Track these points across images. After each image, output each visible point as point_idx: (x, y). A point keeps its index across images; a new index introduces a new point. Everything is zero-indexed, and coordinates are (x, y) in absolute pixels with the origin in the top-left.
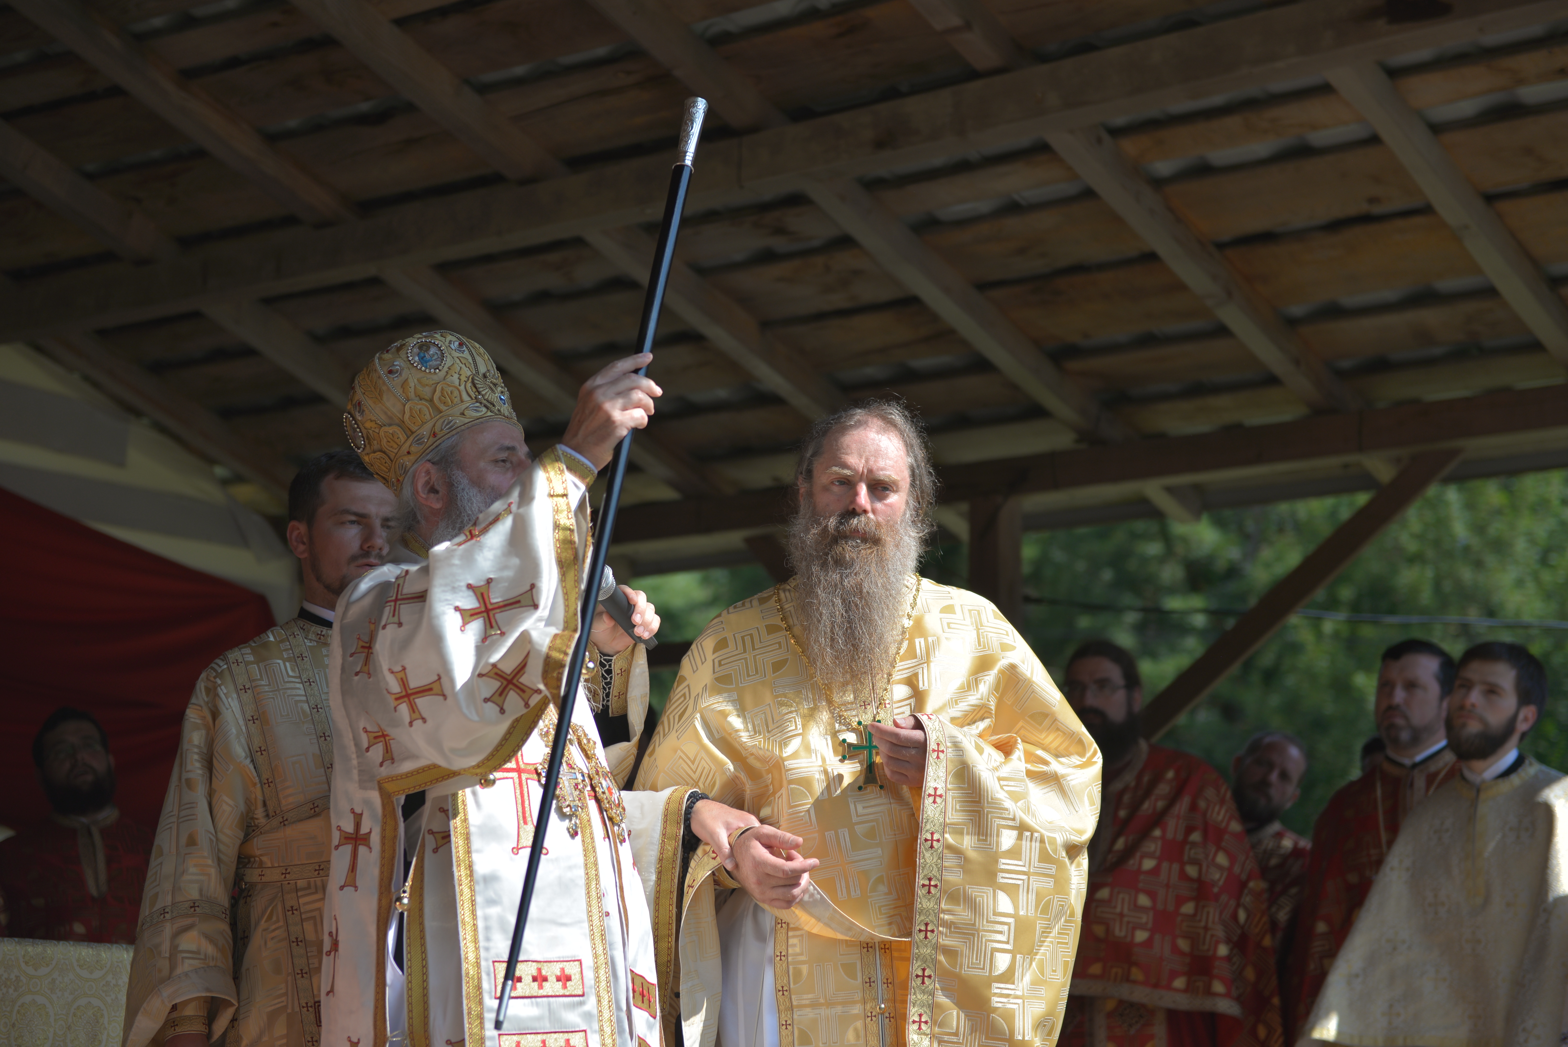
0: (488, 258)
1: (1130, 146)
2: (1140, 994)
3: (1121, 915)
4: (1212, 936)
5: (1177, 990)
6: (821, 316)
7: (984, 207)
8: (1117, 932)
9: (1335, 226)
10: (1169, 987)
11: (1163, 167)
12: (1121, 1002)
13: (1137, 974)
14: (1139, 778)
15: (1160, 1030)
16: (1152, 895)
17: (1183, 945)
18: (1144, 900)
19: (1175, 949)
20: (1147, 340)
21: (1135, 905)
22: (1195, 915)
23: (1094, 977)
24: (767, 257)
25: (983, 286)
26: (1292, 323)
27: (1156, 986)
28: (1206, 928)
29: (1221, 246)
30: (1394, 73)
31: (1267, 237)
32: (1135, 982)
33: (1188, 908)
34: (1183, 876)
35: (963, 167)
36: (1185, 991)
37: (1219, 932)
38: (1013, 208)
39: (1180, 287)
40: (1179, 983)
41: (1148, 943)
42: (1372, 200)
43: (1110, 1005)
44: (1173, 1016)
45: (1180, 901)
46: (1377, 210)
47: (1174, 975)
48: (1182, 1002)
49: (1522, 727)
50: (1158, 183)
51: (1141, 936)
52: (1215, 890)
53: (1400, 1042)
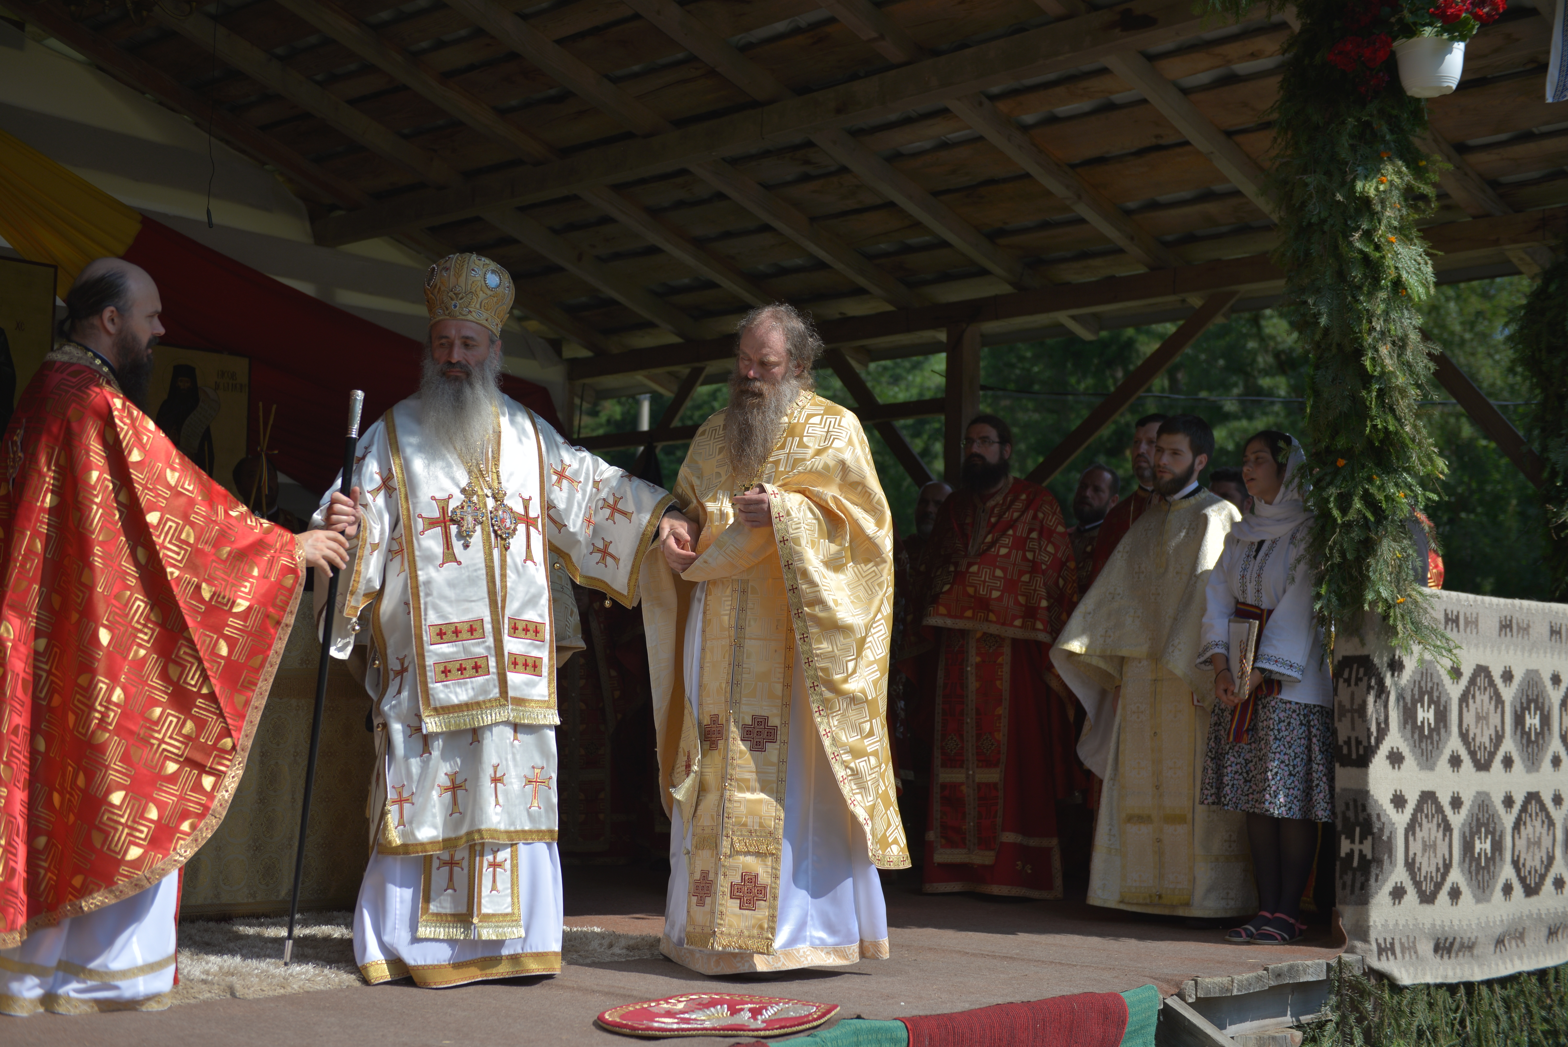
0: (643, 181)
1: (1003, 106)
2: (994, 629)
3: (985, 581)
4: (1039, 595)
5: (1016, 627)
7: (927, 145)
8: (981, 592)
9: (1140, 153)
10: (1011, 625)
11: (1029, 118)
12: (985, 634)
13: (992, 617)
14: (1005, 499)
15: (1007, 650)
16: (1004, 570)
17: (1021, 599)
18: (999, 573)
19: (1017, 602)
20: (1044, 225)
21: (994, 576)
22: (1029, 582)
23: (968, 618)
25: (935, 194)
26: (1128, 213)
27: (1004, 624)
29: (1073, 166)
30: (1151, 58)
31: (1101, 160)
32: (991, 621)
33: (1026, 578)
34: (1025, 558)
35: (907, 121)
36: (1021, 627)
37: (1042, 592)
38: (944, 145)
39: (1049, 193)
40: (1018, 622)
41: (1000, 599)
42: (1157, 137)
43: (979, 635)
44: (1015, 642)
45: (1021, 573)
46: (1163, 142)
47: (1015, 617)
48: (1020, 634)
49: (1198, 468)
50: (1025, 128)
51: (996, 594)
52: (1044, 567)
53: (1108, 653)
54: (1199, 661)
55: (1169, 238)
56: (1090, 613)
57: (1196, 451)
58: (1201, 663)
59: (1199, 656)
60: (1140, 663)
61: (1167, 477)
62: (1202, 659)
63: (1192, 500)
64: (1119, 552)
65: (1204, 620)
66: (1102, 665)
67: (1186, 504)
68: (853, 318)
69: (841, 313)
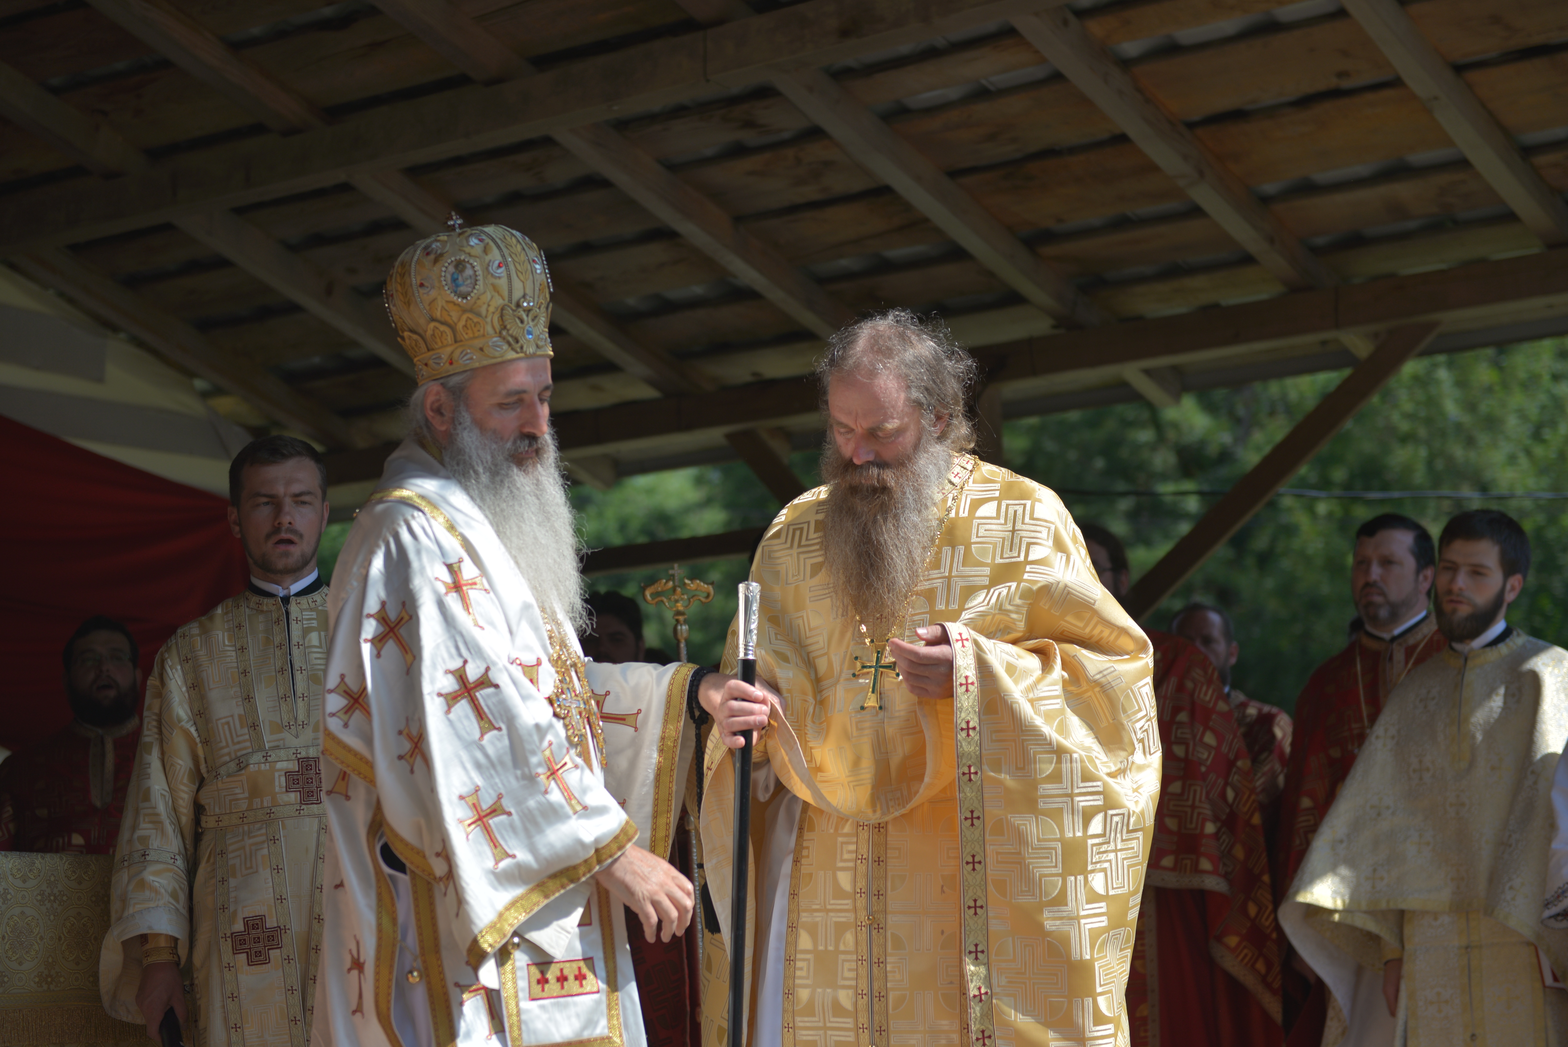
0: (458, 161)
1: (1096, 27)
4: (1199, 814)
6: (793, 209)
7: (953, 93)
9: (1305, 102)
10: (1157, 866)
11: (1131, 48)
17: (1171, 824)
19: (1163, 828)
20: (1122, 223)
22: (1182, 794)
24: (738, 151)
25: (954, 174)
26: (1265, 200)
28: (1193, 807)
29: (1191, 126)
31: (1237, 115)
33: (1175, 787)
34: (1170, 756)
35: (931, 54)
36: (1175, 869)
37: (1207, 811)
38: (982, 94)
39: (1152, 168)
42: (1341, 75)
44: (1162, 894)
46: (1346, 84)
47: (1162, 854)
48: (1172, 881)
49: (1510, 596)
50: (1126, 64)
52: (1203, 769)
53: (1383, 905)
54: (1547, 913)
55: (1320, 241)
56: (1341, 841)
57: (1510, 567)
58: (1550, 917)
59: (1547, 905)
60: (1436, 919)
61: (1464, 611)
62: (1554, 910)
63: (1503, 649)
64: (1377, 737)
65: (1555, 845)
66: (1371, 926)
67: (1493, 655)
68: (773, 383)
69: (755, 374)
